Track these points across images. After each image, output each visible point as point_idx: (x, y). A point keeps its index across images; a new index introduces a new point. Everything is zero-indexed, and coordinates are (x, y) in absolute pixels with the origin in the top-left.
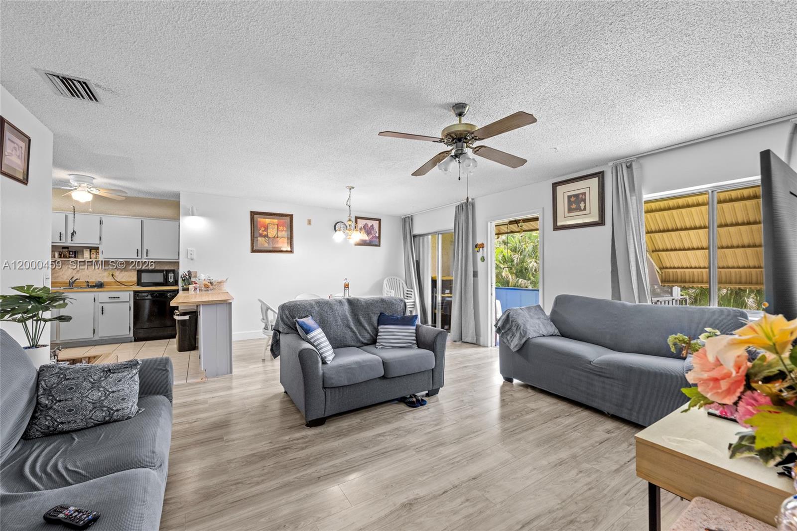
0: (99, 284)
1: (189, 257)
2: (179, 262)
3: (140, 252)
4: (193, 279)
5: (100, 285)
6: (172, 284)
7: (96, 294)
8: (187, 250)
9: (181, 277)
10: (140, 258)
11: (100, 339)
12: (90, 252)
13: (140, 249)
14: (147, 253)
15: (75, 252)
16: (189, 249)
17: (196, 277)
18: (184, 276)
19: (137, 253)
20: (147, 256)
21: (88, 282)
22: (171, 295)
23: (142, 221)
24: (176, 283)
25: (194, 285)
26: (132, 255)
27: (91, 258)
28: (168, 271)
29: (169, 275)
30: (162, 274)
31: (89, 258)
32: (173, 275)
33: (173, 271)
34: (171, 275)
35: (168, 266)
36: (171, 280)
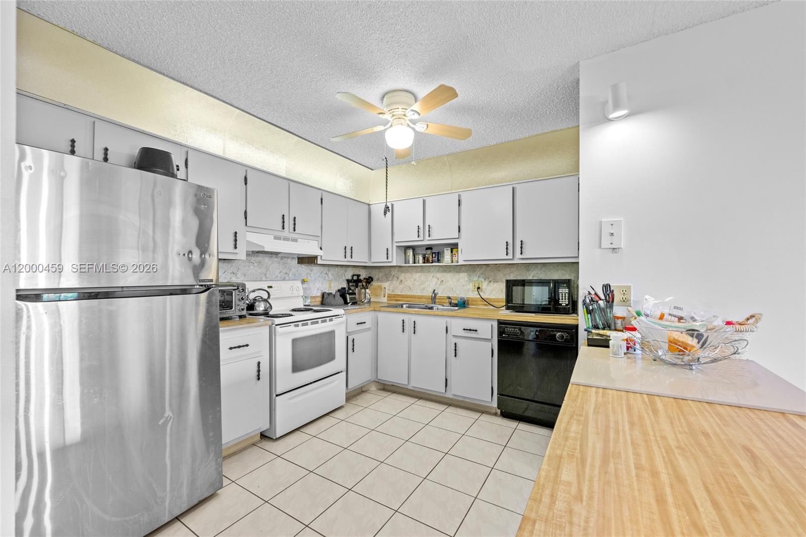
0: (462, 301)
1: (606, 243)
2: (578, 263)
3: (510, 248)
4: (618, 311)
5: (463, 304)
6: (565, 311)
7: (449, 320)
8: (601, 223)
9: (584, 302)
10: (511, 257)
11: (454, 398)
12: (452, 252)
13: (510, 242)
14: (521, 247)
15: (438, 253)
16: (603, 220)
17: (625, 302)
18: (592, 300)
19: (507, 248)
20: (521, 254)
21: (449, 298)
22: (562, 337)
23: (513, 188)
24: (572, 308)
25: (627, 335)
26: (498, 254)
27: (452, 262)
28: (557, 283)
29: (560, 291)
30: (547, 288)
31: (450, 262)
32: (567, 291)
33: (568, 283)
34: (563, 291)
35: (560, 272)
36: (564, 302)
